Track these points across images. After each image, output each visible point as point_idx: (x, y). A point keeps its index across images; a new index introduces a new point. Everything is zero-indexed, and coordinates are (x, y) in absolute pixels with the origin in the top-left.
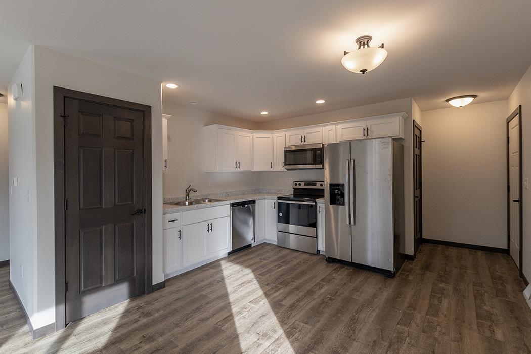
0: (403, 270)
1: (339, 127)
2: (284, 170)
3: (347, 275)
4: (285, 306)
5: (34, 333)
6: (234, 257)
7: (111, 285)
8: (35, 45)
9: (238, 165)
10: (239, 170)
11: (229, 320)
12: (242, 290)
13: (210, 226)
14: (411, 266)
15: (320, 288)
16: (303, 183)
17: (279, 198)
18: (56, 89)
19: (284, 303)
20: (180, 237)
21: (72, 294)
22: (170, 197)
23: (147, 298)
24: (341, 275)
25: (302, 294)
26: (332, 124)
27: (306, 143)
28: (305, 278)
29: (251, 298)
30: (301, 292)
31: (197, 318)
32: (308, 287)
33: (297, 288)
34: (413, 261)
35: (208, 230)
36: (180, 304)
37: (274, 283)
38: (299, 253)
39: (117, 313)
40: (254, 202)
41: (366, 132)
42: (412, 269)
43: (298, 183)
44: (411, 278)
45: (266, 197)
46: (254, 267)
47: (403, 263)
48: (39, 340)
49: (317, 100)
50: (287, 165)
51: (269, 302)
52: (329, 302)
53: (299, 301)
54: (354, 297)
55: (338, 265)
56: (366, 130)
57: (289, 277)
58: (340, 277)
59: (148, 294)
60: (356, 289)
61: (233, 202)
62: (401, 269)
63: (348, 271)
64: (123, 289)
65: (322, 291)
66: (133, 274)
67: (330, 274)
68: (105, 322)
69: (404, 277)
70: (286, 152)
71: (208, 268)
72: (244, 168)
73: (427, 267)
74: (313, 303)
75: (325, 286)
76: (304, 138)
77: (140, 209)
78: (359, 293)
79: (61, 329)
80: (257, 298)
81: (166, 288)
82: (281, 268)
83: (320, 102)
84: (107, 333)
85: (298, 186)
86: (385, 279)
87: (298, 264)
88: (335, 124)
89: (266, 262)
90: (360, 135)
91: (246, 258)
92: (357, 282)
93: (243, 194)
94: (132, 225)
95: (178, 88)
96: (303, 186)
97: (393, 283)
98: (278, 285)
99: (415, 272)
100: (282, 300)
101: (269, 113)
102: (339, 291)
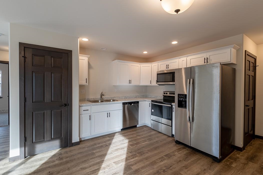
0: (230, 158)
1: (189, 58)
2: (157, 85)
3: (185, 155)
4: (132, 169)
5: (9, 159)
6: (123, 132)
7: (49, 141)
8: (10, 23)
9: (130, 82)
10: (130, 84)
11: (95, 172)
12: (115, 153)
13: (109, 114)
14: (238, 156)
15: (162, 161)
16: (168, 93)
17: (152, 101)
18: (20, 44)
19: (132, 167)
20: (90, 119)
21: (28, 142)
22: (92, 98)
23: (68, 149)
24: (181, 154)
25: (148, 163)
26: (184, 57)
27: (169, 69)
28: (156, 152)
29: (116, 160)
30: (148, 161)
31: (81, 167)
32: (154, 159)
33: (147, 159)
34: (242, 151)
35: (108, 116)
36: (79, 156)
37: (135, 152)
38: (162, 134)
39: (49, 155)
40: (138, 102)
41: (206, 60)
42: (238, 158)
43: (166, 93)
44: (234, 165)
45: (146, 100)
46: (130, 140)
47: (232, 152)
48: (11, 163)
49: (173, 42)
50: (158, 82)
51: (125, 164)
52: (162, 173)
53: (143, 168)
54: (181, 173)
55: (182, 146)
56: (206, 59)
57: (146, 149)
58: (179, 155)
59: (69, 147)
60: (186, 167)
61: (123, 102)
62: (228, 157)
63: (187, 151)
64: (57, 143)
65: (162, 163)
66: (62, 136)
67: (173, 152)
68: (41, 159)
69: (228, 163)
70: (158, 74)
71: (107, 136)
72: (133, 83)
73: (252, 159)
74: (151, 171)
75: (165, 160)
76: (167, 66)
77: (66, 103)
78: (187, 170)
79: (22, 159)
80: (119, 161)
81: (80, 145)
82: (145, 143)
83: (175, 43)
84: (37, 166)
85: (166, 95)
86: (212, 163)
87: (157, 142)
88: (186, 56)
89: (139, 137)
90: (202, 63)
91: (129, 133)
92: (189, 161)
93: (136, 97)
94: (61, 111)
95: (89, 41)
96: (168, 95)
97: (217, 167)
98: (137, 154)
99: (239, 161)
100: (133, 165)
101: (148, 52)
102: (173, 166)
